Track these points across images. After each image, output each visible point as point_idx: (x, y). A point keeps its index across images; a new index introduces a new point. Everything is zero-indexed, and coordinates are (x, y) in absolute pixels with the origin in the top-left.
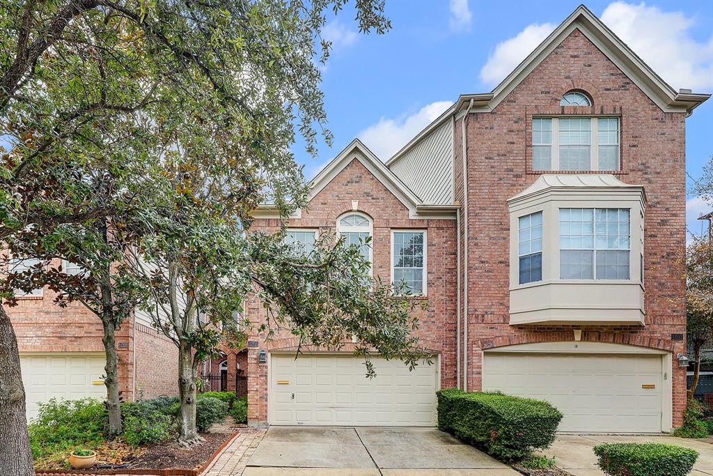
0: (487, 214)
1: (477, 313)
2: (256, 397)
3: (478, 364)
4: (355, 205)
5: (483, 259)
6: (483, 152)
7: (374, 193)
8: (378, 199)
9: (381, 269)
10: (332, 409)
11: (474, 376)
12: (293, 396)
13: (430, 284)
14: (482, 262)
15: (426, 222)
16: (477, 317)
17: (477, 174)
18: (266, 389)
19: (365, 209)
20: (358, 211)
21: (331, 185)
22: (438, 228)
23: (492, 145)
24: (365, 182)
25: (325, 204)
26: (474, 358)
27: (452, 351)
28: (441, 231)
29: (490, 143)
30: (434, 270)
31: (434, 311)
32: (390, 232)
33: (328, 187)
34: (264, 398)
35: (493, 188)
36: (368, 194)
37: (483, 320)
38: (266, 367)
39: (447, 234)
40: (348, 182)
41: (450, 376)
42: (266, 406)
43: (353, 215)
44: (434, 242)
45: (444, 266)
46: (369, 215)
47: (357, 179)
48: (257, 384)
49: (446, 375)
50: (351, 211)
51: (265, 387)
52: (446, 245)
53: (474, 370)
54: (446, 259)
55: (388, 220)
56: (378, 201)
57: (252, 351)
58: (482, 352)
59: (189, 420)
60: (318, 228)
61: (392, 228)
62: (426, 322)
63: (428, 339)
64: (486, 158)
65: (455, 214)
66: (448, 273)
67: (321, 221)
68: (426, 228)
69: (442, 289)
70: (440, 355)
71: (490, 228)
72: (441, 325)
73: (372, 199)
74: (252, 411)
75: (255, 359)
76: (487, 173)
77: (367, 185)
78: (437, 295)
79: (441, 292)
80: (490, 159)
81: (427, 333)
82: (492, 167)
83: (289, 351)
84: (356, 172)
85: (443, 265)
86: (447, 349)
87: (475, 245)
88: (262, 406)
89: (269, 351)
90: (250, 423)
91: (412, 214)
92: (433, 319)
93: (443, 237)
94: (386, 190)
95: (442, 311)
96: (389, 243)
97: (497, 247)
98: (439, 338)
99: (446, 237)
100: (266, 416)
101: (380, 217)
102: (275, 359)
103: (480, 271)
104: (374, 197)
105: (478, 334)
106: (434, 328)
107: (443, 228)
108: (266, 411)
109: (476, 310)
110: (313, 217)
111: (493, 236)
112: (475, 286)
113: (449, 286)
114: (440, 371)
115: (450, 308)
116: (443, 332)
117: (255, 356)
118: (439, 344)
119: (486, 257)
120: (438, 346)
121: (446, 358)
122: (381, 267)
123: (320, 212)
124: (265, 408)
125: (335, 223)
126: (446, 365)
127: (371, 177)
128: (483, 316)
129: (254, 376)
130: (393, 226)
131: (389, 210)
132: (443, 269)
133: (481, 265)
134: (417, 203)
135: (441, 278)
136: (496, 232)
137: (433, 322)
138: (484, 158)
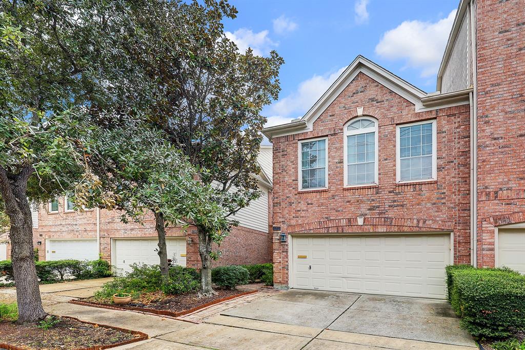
0: (501, 90)
1: (487, 190)
2: (279, 267)
3: (490, 241)
4: (360, 111)
5: (496, 136)
6: (496, 27)
7: (379, 98)
8: (383, 101)
9: (386, 162)
10: (344, 279)
11: (484, 252)
12: (310, 267)
13: (439, 169)
14: (495, 139)
15: (434, 113)
16: (488, 194)
17: (488, 52)
18: (287, 262)
19: (369, 113)
20: (364, 115)
21: (338, 99)
22: (448, 116)
23: (509, 17)
24: (370, 90)
25: (333, 115)
26: (484, 235)
27: (466, 229)
28: (453, 118)
29: (505, 16)
30: (444, 155)
31: (445, 193)
32: (395, 128)
33: (336, 102)
34: (286, 268)
35: (510, 61)
36: (372, 100)
37: (496, 197)
38: (287, 245)
39: (459, 120)
40: (354, 94)
41: (464, 253)
42: (287, 274)
43: (359, 120)
44: (444, 130)
45: (457, 150)
46: (374, 117)
47: (362, 89)
48: (280, 258)
49: (459, 252)
50: (357, 117)
51: (287, 260)
52: (458, 130)
53: (484, 247)
54: (459, 143)
55: (393, 119)
56: (382, 103)
57: (276, 234)
58: (496, 230)
59: (206, 280)
60: (327, 136)
61: (397, 124)
62: (435, 204)
63: (438, 219)
64: (500, 33)
65: (468, 99)
66: (461, 156)
67: (330, 129)
68: (435, 118)
69: (453, 173)
70: (452, 234)
71: (505, 103)
72: (452, 205)
73: (377, 102)
74: (277, 277)
75: (278, 240)
76: (502, 47)
77: (372, 92)
78: (447, 177)
79: (453, 175)
80: (506, 31)
81: (436, 214)
82: (508, 40)
83: (304, 233)
84: (361, 83)
85: (455, 149)
86: (459, 228)
87: (485, 123)
88: (284, 273)
89: (289, 234)
90: (276, 286)
91: (419, 107)
92: (443, 201)
93: (455, 123)
94: (391, 92)
95: (454, 192)
96: (395, 137)
97: (515, 121)
98: (450, 218)
99: (459, 122)
100: (287, 282)
101: (384, 116)
102: (295, 240)
103: (492, 148)
104: (379, 100)
105: (490, 211)
106: (445, 209)
107: (454, 115)
108: (287, 278)
109: (486, 188)
110: (322, 128)
111: (510, 110)
112: (485, 163)
113: (462, 168)
114: (452, 248)
115: (463, 189)
116: (456, 212)
117: (278, 237)
118: (450, 223)
119: (500, 132)
120: (449, 225)
121: (459, 236)
122: (386, 159)
123: (329, 123)
124: (286, 275)
125: (342, 129)
126: (459, 243)
127: (376, 84)
128: (496, 193)
129: (277, 252)
130: (398, 122)
131: (394, 109)
132: (455, 152)
133: (493, 142)
134: (421, 96)
135: (452, 162)
136: (514, 106)
137: (444, 203)
138: (497, 33)
